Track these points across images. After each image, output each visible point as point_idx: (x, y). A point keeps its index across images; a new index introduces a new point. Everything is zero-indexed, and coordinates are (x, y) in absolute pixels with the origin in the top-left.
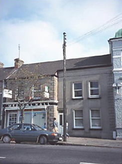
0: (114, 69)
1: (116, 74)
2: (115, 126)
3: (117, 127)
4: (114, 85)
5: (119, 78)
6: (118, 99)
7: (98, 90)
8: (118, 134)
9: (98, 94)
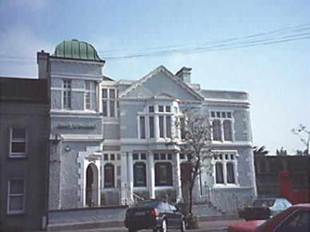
0: (52, 110)
1: (54, 118)
2: (48, 208)
3: (50, 209)
4: (52, 137)
5: (57, 125)
6: (55, 161)
7: (25, 143)
8: (50, 221)
9: (24, 151)
